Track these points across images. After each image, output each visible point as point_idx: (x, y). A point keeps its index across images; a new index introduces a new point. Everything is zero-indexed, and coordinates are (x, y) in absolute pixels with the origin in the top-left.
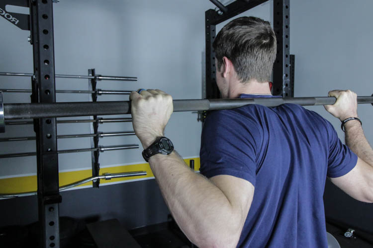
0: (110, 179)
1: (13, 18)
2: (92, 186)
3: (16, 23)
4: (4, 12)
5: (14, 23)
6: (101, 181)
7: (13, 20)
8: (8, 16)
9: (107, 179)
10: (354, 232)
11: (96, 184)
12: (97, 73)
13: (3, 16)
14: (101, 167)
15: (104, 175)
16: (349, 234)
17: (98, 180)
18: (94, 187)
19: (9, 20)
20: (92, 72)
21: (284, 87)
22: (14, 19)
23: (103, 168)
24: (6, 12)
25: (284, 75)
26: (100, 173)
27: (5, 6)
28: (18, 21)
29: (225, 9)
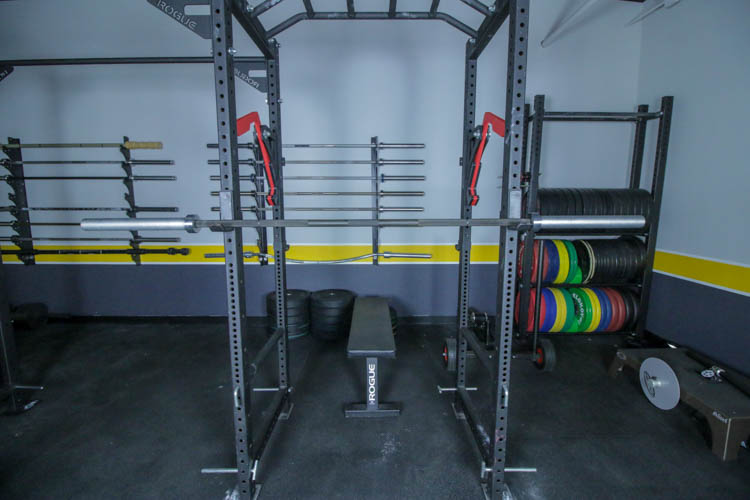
1: (255, 82)
2: (370, 263)
3: (257, 87)
4: (247, 78)
5: (255, 86)
6: (381, 258)
7: (255, 84)
8: (251, 82)
9: (387, 257)
11: (375, 262)
12: (380, 141)
13: (247, 82)
14: (381, 244)
15: (383, 252)
16: (712, 373)
17: (378, 257)
18: (373, 263)
19: (252, 85)
20: (374, 140)
21: (513, 125)
23: (383, 245)
24: (249, 78)
25: (514, 108)
26: (381, 249)
27: (248, 72)
28: (258, 85)
29: (476, 35)
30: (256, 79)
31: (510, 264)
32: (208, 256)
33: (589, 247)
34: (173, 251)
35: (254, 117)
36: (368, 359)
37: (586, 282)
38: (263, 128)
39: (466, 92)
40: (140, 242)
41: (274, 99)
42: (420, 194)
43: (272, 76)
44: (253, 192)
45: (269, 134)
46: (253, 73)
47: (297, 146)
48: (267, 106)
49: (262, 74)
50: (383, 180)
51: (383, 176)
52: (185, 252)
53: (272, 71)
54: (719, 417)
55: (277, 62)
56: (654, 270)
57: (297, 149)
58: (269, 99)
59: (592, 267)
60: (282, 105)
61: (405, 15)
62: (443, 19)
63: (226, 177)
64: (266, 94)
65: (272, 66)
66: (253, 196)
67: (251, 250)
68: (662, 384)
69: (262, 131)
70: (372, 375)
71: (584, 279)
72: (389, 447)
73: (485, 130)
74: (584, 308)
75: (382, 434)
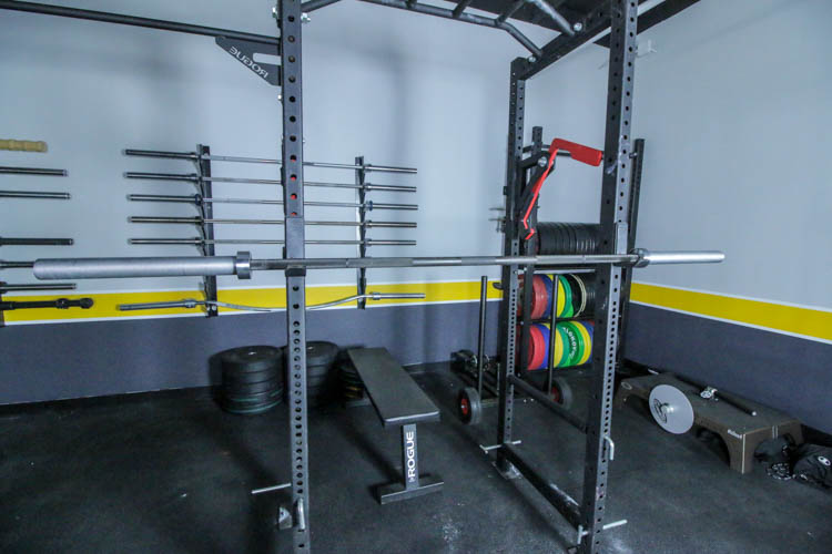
0: (378, 299)
1: (262, 70)
2: (356, 307)
3: (265, 77)
4: (251, 62)
5: (262, 76)
6: (367, 301)
8: (256, 68)
9: (375, 299)
10: (715, 393)
11: (362, 304)
12: (365, 162)
13: (250, 67)
14: (368, 284)
15: (371, 293)
16: (708, 393)
17: (364, 299)
18: (359, 307)
19: (257, 73)
20: (360, 160)
21: (620, 154)
22: (262, 72)
23: (370, 284)
24: (254, 63)
25: (621, 137)
26: (367, 290)
27: (252, 54)
28: (267, 74)
29: (539, 53)
30: (264, 66)
31: (615, 303)
32: (124, 308)
33: (579, 280)
34: (64, 304)
36: (405, 427)
37: (578, 314)
40: (5, 291)
42: (413, 225)
44: (197, 218)
46: (259, 57)
50: (371, 209)
51: (371, 203)
52: (86, 303)
54: (734, 434)
56: (631, 301)
59: (584, 300)
61: (471, 17)
62: (508, 31)
66: (199, 223)
67: (194, 297)
68: (675, 409)
70: (410, 445)
71: (575, 312)
72: (451, 531)
73: (552, 157)
74: (577, 341)
75: (435, 517)
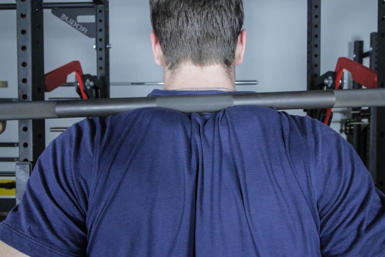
1: (84, 28)
3: (85, 32)
4: (76, 23)
5: (83, 32)
7: (83, 30)
8: (79, 27)
13: (75, 27)
19: (80, 31)
24: (77, 23)
27: (76, 17)
28: (86, 30)
30: (84, 25)
35: (75, 66)
38: (84, 77)
39: (309, 43)
41: (102, 45)
43: (100, 21)
45: (92, 84)
46: (81, 19)
47: (133, 84)
48: (95, 52)
49: (91, 19)
53: (101, 16)
55: (108, 7)
57: (133, 86)
58: (97, 45)
60: (111, 50)
63: (26, 145)
64: (94, 40)
65: (100, 11)
69: (84, 81)
73: (339, 77)
